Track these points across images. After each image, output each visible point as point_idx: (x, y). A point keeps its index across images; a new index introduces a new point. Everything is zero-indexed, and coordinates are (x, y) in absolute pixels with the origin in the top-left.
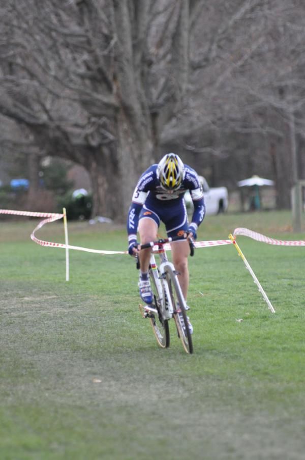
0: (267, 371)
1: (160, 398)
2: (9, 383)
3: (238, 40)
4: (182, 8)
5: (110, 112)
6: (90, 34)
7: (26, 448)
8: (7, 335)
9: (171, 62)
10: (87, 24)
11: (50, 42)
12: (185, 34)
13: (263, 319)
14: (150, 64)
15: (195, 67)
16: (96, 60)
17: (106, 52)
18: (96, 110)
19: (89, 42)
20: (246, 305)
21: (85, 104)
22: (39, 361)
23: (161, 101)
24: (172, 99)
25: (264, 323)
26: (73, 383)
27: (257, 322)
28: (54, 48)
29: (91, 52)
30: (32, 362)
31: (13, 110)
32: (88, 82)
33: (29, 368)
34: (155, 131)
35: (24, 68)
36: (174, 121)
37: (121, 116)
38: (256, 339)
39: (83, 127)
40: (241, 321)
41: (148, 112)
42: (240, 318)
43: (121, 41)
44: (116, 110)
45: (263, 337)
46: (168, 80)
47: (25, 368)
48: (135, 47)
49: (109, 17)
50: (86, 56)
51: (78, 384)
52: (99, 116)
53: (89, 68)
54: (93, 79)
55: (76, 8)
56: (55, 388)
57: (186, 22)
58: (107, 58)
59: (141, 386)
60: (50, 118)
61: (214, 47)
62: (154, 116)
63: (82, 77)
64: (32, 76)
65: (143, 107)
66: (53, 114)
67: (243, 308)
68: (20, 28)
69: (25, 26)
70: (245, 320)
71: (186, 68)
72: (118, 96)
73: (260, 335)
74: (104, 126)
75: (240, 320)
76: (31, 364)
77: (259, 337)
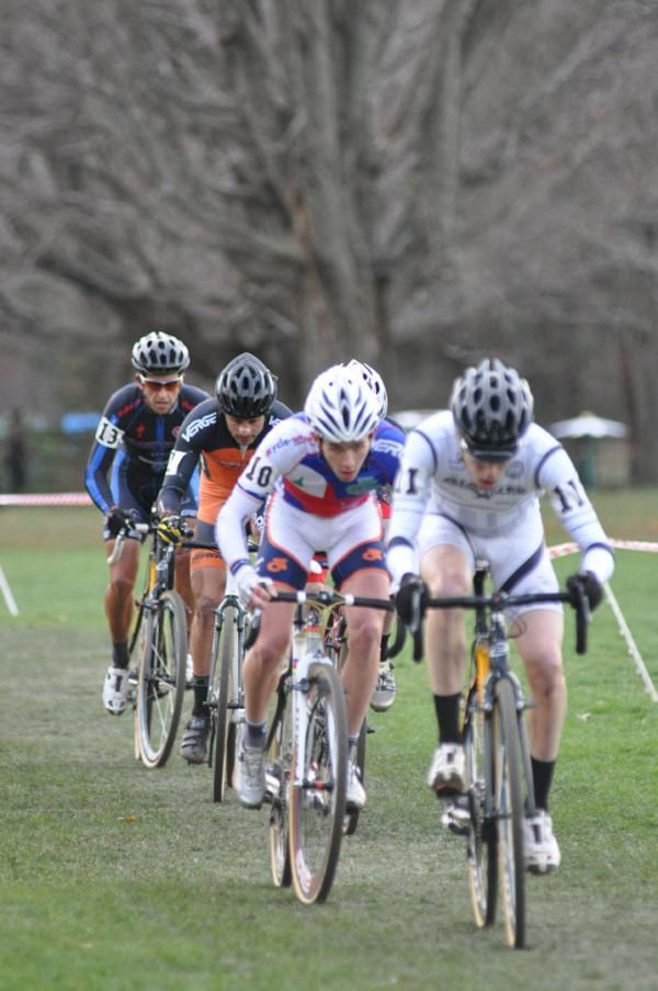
0: (651, 819)
1: (432, 870)
2: (113, 836)
3: (562, 124)
4: (444, 53)
5: (288, 274)
6: (248, 108)
7: (173, 963)
8: (97, 739)
9: (418, 168)
10: (243, 86)
11: (159, 123)
12: (450, 112)
13: (633, 715)
14: (374, 171)
15: (471, 181)
16: (260, 164)
17: (280, 146)
18: (256, 269)
19: (245, 124)
20: (594, 684)
21: (237, 255)
22: (172, 792)
23: (397, 250)
24: (420, 247)
25: (637, 722)
26: (249, 838)
27: (621, 719)
28: (170, 136)
29: (249, 144)
30: (157, 793)
31: (78, 266)
32: (238, 210)
33: (153, 805)
34: (382, 314)
35: (103, 177)
36: (422, 296)
37: (311, 282)
38: (624, 755)
39: (226, 305)
40: (588, 718)
41: (368, 275)
42: (586, 712)
43: (315, 123)
44: (301, 268)
45: (639, 750)
46: (412, 208)
47: (145, 806)
48: (345, 136)
49: (288, 71)
50: (236, 155)
51: (258, 839)
52: (262, 281)
53: (241, 178)
54: (251, 203)
55: (218, 51)
56: (211, 848)
57: (453, 84)
58: (284, 160)
59: (390, 847)
60: (158, 285)
61: (513, 138)
62: (382, 283)
63: (229, 198)
64: (121, 193)
65: (358, 263)
66: (165, 277)
67: (589, 690)
68: (98, 92)
69: (109, 88)
70: (596, 716)
71: (451, 181)
72: (306, 240)
73: (629, 747)
74: (273, 304)
75: (585, 716)
76: (157, 798)
77: (628, 751)
